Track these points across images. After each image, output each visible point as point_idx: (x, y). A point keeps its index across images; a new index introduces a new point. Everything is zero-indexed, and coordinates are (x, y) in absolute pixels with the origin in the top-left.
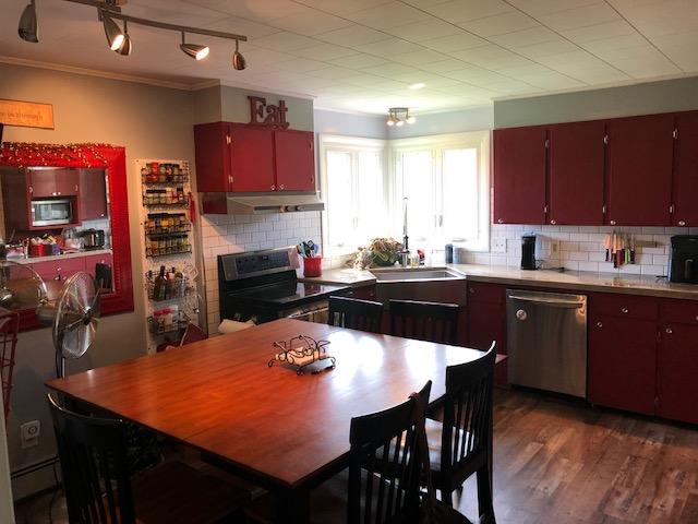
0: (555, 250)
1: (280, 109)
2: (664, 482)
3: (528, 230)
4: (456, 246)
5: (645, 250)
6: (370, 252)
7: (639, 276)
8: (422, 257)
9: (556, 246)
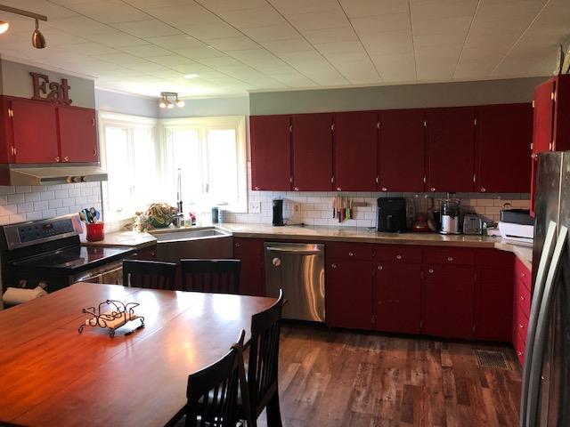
0: (297, 210)
1: (63, 86)
2: (386, 379)
3: (277, 195)
4: (221, 208)
5: (359, 208)
6: (147, 217)
7: (356, 228)
8: (194, 219)
9: (297, 207)
